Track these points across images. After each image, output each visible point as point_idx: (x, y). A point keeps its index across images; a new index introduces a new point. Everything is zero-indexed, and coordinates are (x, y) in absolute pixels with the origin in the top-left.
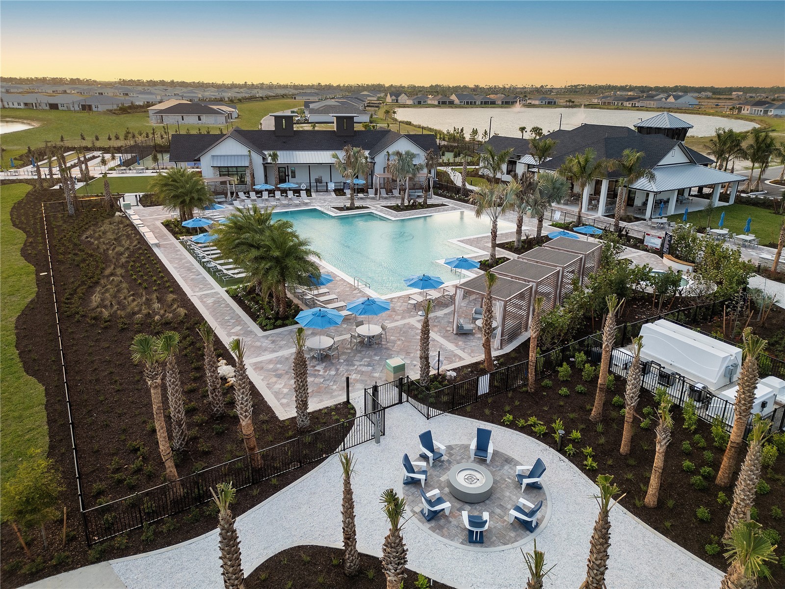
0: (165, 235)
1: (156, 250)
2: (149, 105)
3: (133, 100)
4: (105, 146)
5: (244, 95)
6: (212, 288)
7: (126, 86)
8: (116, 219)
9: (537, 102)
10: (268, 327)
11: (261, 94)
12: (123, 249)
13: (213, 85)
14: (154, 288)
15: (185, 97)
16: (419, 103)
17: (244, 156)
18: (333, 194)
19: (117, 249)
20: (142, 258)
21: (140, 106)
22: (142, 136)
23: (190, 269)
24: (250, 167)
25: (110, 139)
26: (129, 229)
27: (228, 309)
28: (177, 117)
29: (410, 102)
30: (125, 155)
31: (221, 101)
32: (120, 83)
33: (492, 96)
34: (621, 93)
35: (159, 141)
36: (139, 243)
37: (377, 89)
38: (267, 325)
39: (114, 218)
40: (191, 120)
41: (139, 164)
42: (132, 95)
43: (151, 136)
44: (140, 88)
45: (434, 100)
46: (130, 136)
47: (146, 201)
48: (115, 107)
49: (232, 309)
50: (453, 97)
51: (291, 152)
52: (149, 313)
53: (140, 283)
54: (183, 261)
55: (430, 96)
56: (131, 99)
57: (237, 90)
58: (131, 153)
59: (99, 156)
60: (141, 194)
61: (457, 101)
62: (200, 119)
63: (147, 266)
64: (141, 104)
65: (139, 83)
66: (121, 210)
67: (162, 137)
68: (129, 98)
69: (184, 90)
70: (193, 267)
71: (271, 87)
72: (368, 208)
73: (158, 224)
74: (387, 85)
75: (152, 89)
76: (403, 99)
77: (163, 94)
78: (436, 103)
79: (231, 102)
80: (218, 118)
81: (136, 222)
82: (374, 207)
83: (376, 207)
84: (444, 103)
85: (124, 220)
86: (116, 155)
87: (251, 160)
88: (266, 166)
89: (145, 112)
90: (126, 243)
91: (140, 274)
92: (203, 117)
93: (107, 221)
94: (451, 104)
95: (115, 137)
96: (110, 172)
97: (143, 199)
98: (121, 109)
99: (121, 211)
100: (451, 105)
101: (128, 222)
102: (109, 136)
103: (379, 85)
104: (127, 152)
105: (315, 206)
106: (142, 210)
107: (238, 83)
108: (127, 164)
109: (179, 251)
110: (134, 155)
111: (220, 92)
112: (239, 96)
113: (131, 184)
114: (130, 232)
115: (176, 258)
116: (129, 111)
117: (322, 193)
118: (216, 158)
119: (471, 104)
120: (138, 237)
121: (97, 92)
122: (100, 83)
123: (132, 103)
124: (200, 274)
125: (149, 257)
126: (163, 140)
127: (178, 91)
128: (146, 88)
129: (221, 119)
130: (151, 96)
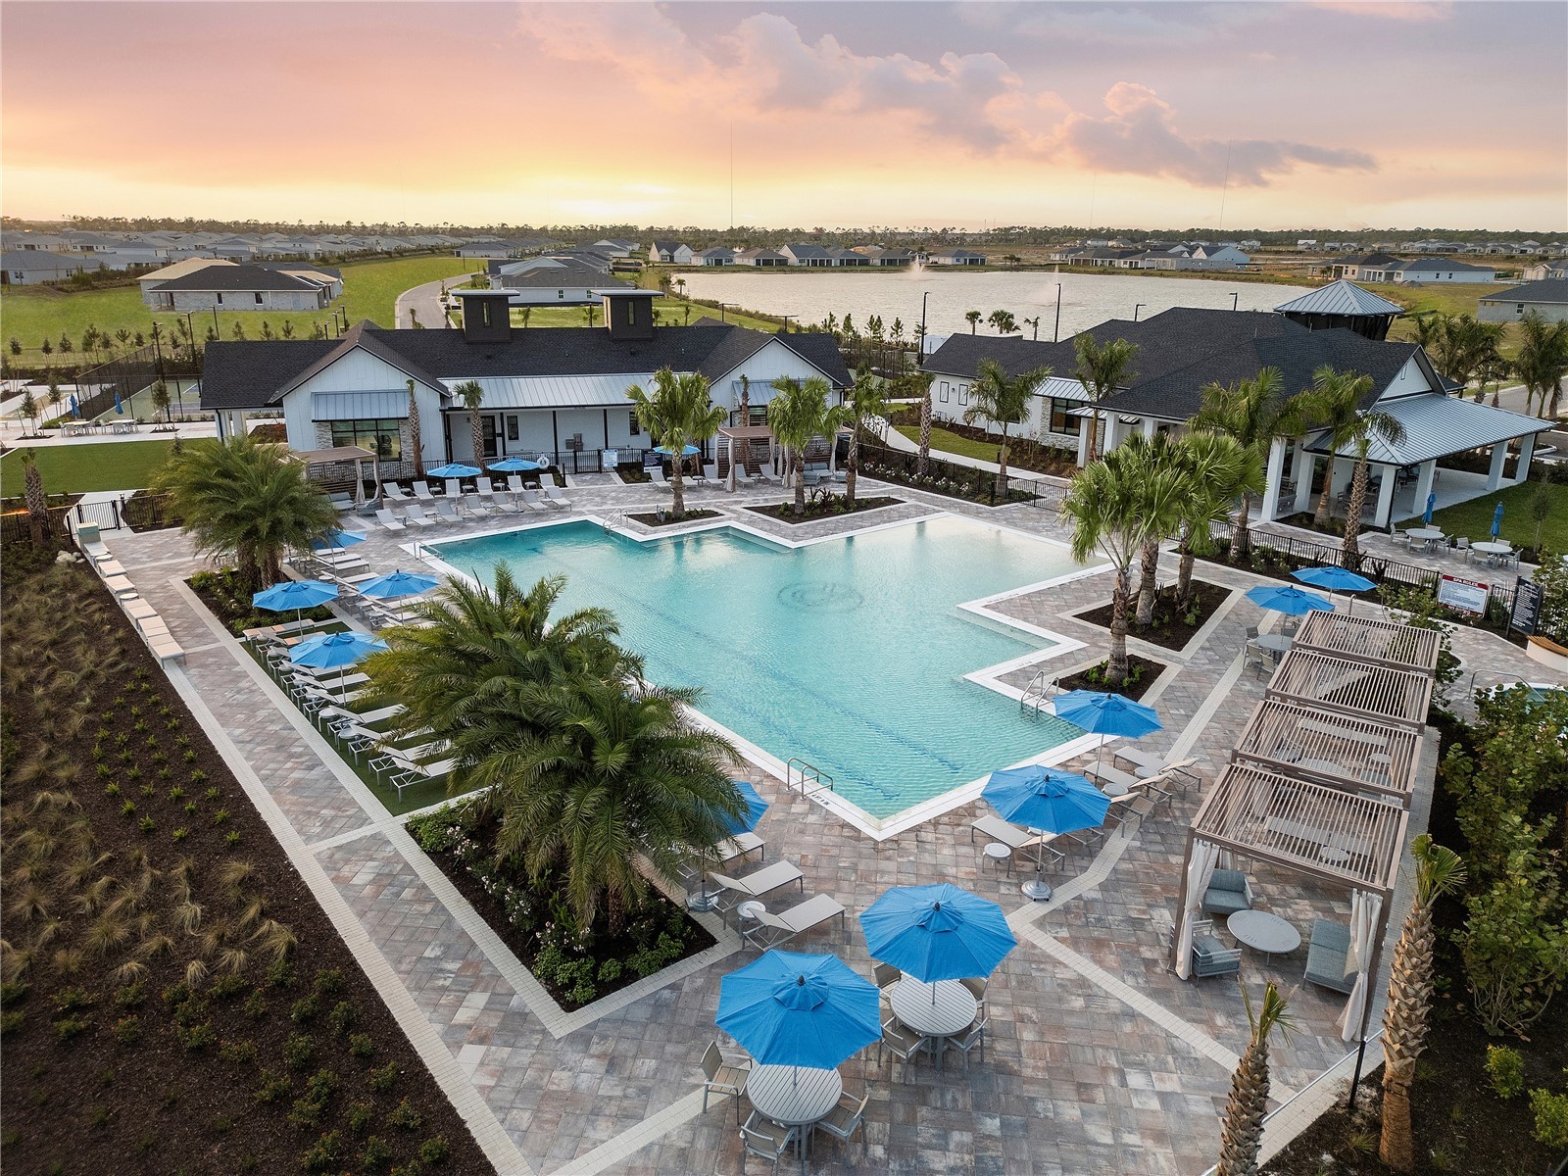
0: (198, 622)
1: (176, 678)
2: (140, 270)
3: (105, 260)
4: (37, 367)
5: (349, 248)
6: (363, 820)
7: (89, 231)
8: (58, 576)
9: (949, 261)
10: (578, 992)
11: (384, 245)
12: (78, 676)
13: (279, 229)
14: (177, 834)
15: (221, 252)
16: (719, 262)
17: (395, 392)
18: (615, 476)
19: (58, 682)
20: (135, 710)
21: (120, 274)
22: (128, 341)
23: (283, 745)
24: (412, 420)
25: (47, 350)
26: (95, 607)
27: (428, 908)
28: (206, 297)
29: (699, 261)
30: (86, 387)
31: (301, 261)
32: (74, 225)
33: (860, 249)
34: (1095, 243)
35: (169, 353)
36: (123, 652)
37: (623, 235)
38: (572, 982)
39: (54, 570)
40: (239, 301)
41: (121, 412)
42: (101, 249)
43: (148, 342)
44: (119, 235)
45: (748, 257)
46: (97, 342)
47: (142, 515)
48: (63, 276)
49: (440, 908)
50: (785, 252)
51: (507, 380)
52: (165, 947)
53: (130, 812)
54: (262, 714)
55: (736, 250)
56: (101, 258)
57: (331, 237)
58: (101, 382)
59: (20, 392)
60: (128, 494)
61: (793, 260)
62: (259, 300)
63: (151, 740)
64: (123, 268)
65: (118, 225)
66: (73, 542)
67: (176, 345)
68: (96, 257)
69: (216, 237)
70: (294, 735)
71: (402, 232)
72: (716, 514)
73: (178, 583)
74: (642, 228)
75: (147, 238)
76: (683, 254)
77: (171, 246)
78: (752, 263)
79: (324, 262)
80: (302, 296)
81: (115, 584)
82: (728, 510)
83: (733, 511)
84: (768, 263)
85: (80, 576)
86: (60, 387)
87: (413, 402)
88: (448, 416)
89: (131, 285)
90: (86, 658)
91: (132, 772)
92: (268, 297)
93: (32, 582)
94: (782, 265)
95: (62, 345)
96: (47, 432)
97: (133, 507)
98: (76, 280)
99: (71, 547)
100: (782, 268)
101: (91, 584)
102: (47, 344)
103: (626, 227)
104: (89, 381)
105: (581, 513)
106: (134, 541)
107: (331, 224)
108: (87, 411)
109: (243, 675)
110: (107, 386)
111: (297, 241)
112: (340, 250)
113: (101, 466)
114: (97, 617)
115: (239, 705)
116: (95, 283)
117: (588, 477)
118: (322, 399)
119: (821, 265)
120: (120, 633)
121: (23, 243)
122: (29, 225)
123: (102, 266)
124: (315, 763)
125: (156, 704)
126: (179, 350)
127: (204, 239)
128: (133, 235)
129: (310, 299)
130: (143, 252)
